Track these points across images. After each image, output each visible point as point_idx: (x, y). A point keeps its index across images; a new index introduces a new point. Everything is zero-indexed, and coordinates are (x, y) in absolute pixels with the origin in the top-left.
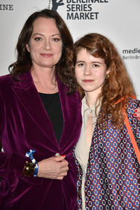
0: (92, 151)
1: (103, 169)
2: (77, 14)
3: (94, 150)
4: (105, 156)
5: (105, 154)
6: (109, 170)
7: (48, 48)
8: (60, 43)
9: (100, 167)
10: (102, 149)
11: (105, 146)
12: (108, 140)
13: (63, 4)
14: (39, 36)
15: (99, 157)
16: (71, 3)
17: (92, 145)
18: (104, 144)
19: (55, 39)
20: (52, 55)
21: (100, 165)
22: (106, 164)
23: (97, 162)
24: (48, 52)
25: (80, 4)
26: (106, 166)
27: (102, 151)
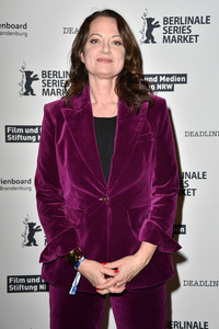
7: (106, 50)
8: (122, 49)
14: (96, 37)
19: (116, 43)
20: (111, 61)
24: (106, 56)
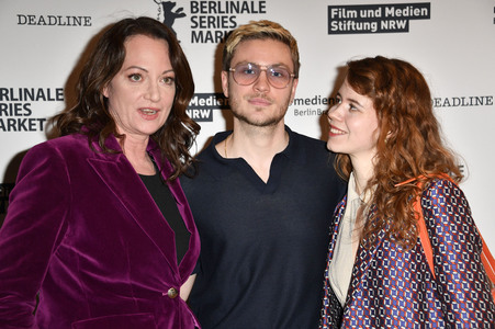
0: (356, 275)
1: (377, 309)
2: (209, 32)
3: (361, 274)
4: (380, 284)
5: (380, 281)
6: (388, 310)
9: (372, 305)
10: (375, 271)
11: (380, 265)
12: (386, 255)
13: (184, 15)
15: (370, 286)
16: (199, 14)
17: (357, 263)
18: (380, 262)
21: (372, 301)
22: (381, 300)
23: (365, 295)
25: (216, 15)
26: (381, 304)
27: (375, 276)
